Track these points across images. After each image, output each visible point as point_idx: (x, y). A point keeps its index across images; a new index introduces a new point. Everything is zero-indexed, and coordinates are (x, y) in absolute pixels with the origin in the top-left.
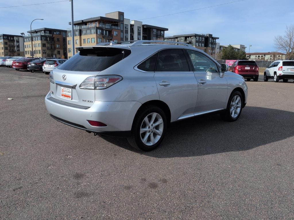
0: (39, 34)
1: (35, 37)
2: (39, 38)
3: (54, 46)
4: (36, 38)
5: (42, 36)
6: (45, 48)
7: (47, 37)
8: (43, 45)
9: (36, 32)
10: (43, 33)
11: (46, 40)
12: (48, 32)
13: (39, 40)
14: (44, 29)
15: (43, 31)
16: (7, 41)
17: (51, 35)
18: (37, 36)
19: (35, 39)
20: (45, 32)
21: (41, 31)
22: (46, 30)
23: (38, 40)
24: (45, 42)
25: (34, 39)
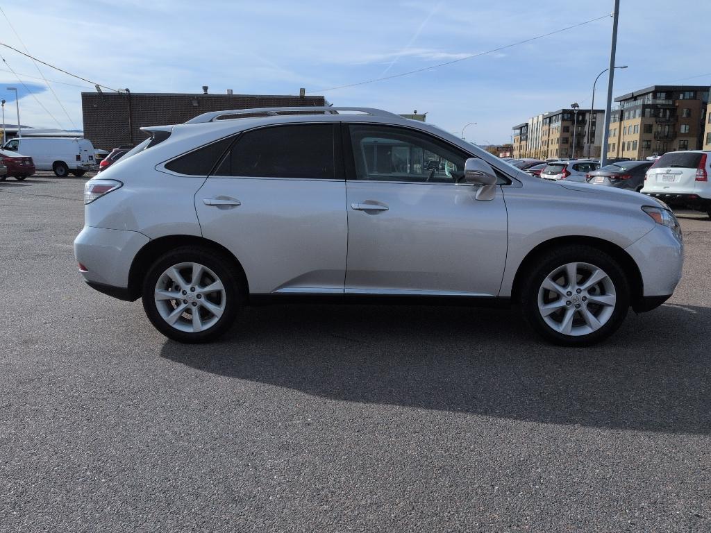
0: (640, 102)
1: (629, 110)
2: (639, 111)
3: (674, 129)
4: (632, 113)
5: (645, 107)
6: (650, 136)
7: (659, 106)
8: (647, 129)
9: (634, 97)
10: (649, 100)
11: (656, 115)
12: (663, 95)
13: (637, 116)
14: (653, 89)
15: (650, 96)
16: (568, 124)
17: (671, 102)
18: (635, 108)
19: (629, 114)
20: (655, 97)
21: (647, 93)
22: (658, 90)
23: (634, 117)
24: (651, 121)
25: (626, 115)
